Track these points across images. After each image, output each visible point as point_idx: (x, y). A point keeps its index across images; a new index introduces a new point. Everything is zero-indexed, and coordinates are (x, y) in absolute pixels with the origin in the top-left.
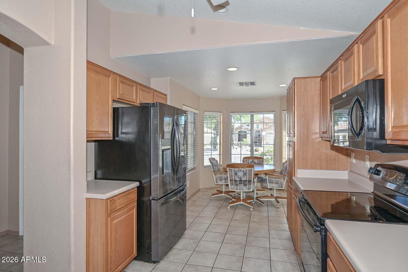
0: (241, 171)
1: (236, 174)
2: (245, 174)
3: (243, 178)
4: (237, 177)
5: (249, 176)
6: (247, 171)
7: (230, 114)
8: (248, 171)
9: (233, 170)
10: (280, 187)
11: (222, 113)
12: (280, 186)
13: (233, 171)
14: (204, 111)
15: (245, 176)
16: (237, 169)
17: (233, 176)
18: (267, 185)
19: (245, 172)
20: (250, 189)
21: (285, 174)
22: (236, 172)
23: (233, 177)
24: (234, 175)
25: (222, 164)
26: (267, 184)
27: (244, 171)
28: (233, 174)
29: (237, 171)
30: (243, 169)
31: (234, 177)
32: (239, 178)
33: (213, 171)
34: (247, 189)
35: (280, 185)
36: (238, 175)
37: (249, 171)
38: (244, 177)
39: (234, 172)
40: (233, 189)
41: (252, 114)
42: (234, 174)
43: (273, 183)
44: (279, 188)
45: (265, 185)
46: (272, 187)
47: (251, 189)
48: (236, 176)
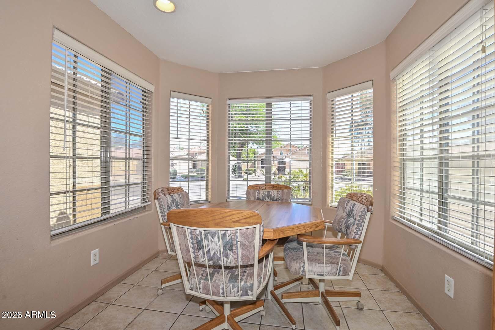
0: (217, 236)
1: (199, 245)
2: (229, 246)
3: (225, 259)
4: (204, 257)
5: (245, 253)
6: (237, 237)
7: (227, 101)
8: (238, 234)
9: (189, 231)
10: (341, 273)
11: (210, 100)
12: (340, 271)
13: (189, 236)
14: (170, 91)
15: (229, 252)
16: (203, 229)
17: (191, 251)
18: (302, 269)
19: (228, 238)
20: (250, 293)
21: (357, 237)
22: (199, 237)
23: (192, 256)
24: (193, 248)
25: (211, 198)
26: (304, 267)
27: (224, 236)
28: (190, 246)
29: (201, 237)
30: (221, 230)
31: (194, 253)
32: (209, 261)
33: (161, 222)
34: (240, 293)
35: (342, 269)
36: (206, 249)
37: (244, 235)
38: (226, 255)
39: (192, 238)
40: (195, 289)
41: (269, 101)
42: (192, 243)
43: (322, 263)
44: (339, 275)
45: (297, 269)
46: (318, 275)
47: (252, 290)
48: (201, 251)
